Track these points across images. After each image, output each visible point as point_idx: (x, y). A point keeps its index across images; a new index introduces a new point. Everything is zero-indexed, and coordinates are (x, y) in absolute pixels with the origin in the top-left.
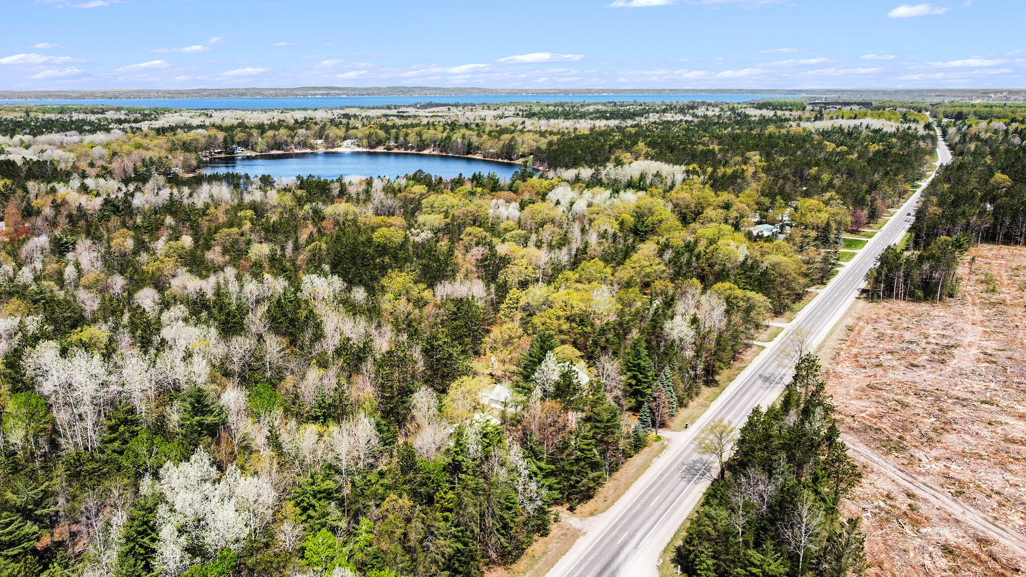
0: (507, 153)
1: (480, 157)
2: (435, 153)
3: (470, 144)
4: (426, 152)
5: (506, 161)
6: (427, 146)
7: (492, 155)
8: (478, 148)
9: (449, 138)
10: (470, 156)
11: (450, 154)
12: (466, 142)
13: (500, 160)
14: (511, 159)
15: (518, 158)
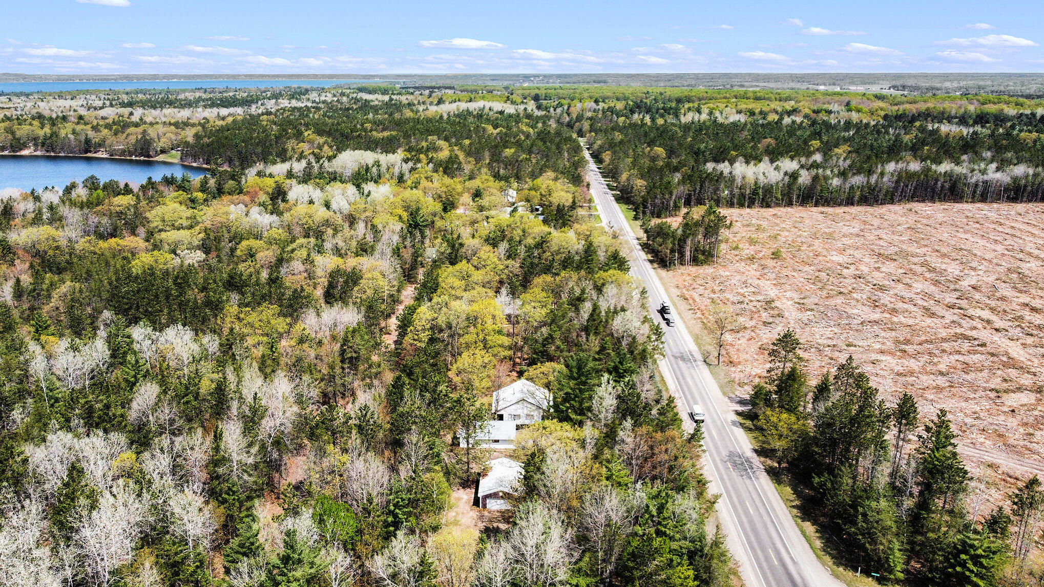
0: (142, 149)
1: (105, 156)
2: (38, 153)
3: (88, 141)
4: (25, 152)
5: (142, 158)
6: (24, 146)
7: (123, 152)
8: (100, 145)
9: (54, 134)
10: (89, 155)
11: (62, 154)
12: (83, 138)
13: (133, 158)
14: (149, 156)
15: (157, 154)
